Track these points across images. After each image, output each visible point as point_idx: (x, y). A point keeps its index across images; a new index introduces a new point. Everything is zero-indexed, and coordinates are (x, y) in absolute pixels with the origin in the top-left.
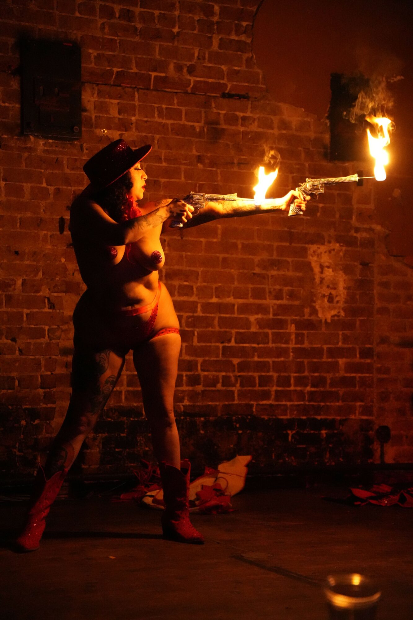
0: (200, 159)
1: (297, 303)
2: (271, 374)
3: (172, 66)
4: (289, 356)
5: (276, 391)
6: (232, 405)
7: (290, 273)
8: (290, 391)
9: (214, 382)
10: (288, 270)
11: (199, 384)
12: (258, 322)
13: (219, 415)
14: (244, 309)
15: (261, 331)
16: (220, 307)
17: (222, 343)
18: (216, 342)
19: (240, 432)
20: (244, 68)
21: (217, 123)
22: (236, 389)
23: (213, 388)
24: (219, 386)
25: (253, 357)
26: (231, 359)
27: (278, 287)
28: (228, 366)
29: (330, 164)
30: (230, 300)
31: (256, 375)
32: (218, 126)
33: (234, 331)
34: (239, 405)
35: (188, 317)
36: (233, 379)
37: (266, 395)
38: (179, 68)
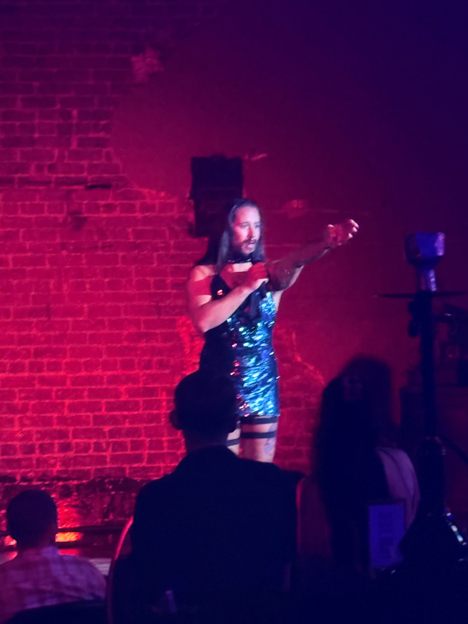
0: (63, 246)
1: (167, 371)
2: (142, 438)
3: (33, 167)
4: (161, 422)
5: (150, 455)
6: (105, 468)
7: (159, 345)
8: (163, 454)
9: (87, 448)
10: (157, 341)
11: (71, 450)
12: (128, 391)
13: (92, 478)
14: (113, 380)
15: (131, 399)
16: (90, 380)
17: (93, 412)
18: (86, 412)
19: (113, 493)
20: (103, 161)
21: (80, 213)
22: (108, 454)
23: (85, 454)
24: (91, 452)
25: (124, 423)
26: (101, 427)
27: (146, 358)
28: (100, 433)
29: (195, 241)
30: (98, 372)
31: (129, 440)
32: (81, 215)
33: (104, 401)
34: (111, 469)
35: (58, 391)
36: (104, 445)
37: (138, 459)
38: (40, 169)
